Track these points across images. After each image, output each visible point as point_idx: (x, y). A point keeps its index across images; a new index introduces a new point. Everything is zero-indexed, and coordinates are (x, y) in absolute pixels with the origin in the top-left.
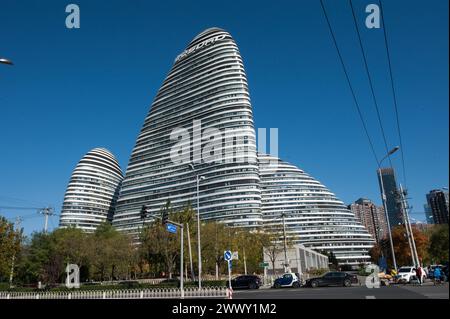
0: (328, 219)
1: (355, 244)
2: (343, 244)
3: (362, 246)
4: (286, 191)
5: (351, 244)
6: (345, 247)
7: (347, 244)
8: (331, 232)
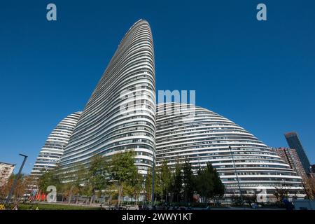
0: (239, 149)
1: (272, 173)
2: (258, 173)
3: (280, 176)
4: (197, 126)
5: (266, 173)
6: (260, 176)
7: (262, 173)
8: (243, 161)
